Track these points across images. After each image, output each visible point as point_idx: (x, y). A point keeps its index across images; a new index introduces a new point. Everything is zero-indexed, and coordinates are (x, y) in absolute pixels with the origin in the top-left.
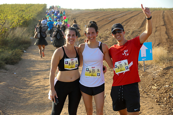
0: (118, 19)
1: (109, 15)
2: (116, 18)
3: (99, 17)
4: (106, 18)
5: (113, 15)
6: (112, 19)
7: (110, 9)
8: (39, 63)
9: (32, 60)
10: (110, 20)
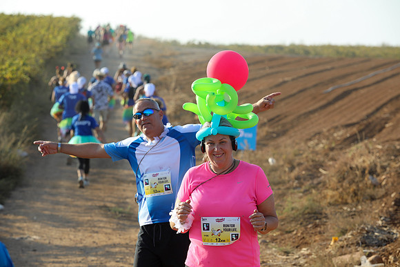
0: (362, 91)
1: (328, 76)
2: (356, 89)
3: (286, 79)
6: (340, 91)
7: (330, 47)
9: (30, 242)
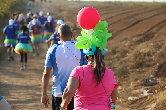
2: (142, 20)
4: (125, 19)
5: (137, 15)
8: (15, 90)
10: (131, 22)
